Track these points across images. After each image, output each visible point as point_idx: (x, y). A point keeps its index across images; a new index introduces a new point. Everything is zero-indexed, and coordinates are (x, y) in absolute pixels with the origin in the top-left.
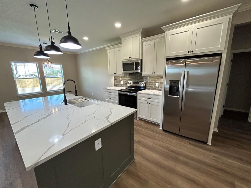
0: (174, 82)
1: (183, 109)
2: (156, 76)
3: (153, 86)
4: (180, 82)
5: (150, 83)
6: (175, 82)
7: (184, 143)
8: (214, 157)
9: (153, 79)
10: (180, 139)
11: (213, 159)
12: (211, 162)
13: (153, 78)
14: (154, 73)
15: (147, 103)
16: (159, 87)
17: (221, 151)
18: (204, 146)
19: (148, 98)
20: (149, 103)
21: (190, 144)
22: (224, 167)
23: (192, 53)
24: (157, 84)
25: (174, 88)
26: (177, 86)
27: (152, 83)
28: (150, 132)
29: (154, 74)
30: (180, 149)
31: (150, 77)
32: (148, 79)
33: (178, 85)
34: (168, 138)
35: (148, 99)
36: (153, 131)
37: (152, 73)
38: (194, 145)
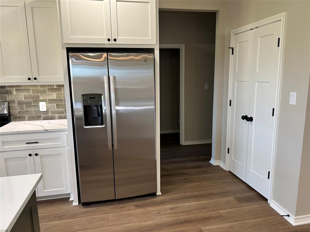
0: (91, 98)
1: (116, 147)
2: (37, 86)
3: (32, 109)
4: (102, 96)
5: (20, 103)
6: (94, 98)
7: (128, 211)
8: (171, 209)
9: (29, 92)
10: (118, 206)
11: (171, 213)
12: (172, 218)
13: (28, 90)
14: (35, 79)
15: (30, 155)
16: (47, 110)
17: (174, 196)
18: (154, 200)
19: (29, 143)
20: (36, 155)
21: (136, 208)
22: (186, 217)
23: (114, 42)
24: (43, 106)
25: (92, 110)
26: (97, 106)
27: (29, 104)
28: (55, 222)
29: (35, 81)
30: (127, 225)
31: (18, 88)
32: (15, 93)
33: (100, 102)
34: (98, 216)
35: (29, 145)
36: (61, 217)
37: (29, 79)
38: (143, 206)
